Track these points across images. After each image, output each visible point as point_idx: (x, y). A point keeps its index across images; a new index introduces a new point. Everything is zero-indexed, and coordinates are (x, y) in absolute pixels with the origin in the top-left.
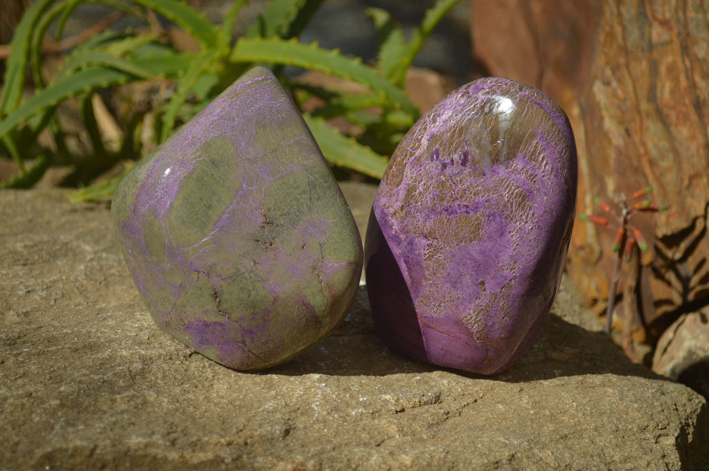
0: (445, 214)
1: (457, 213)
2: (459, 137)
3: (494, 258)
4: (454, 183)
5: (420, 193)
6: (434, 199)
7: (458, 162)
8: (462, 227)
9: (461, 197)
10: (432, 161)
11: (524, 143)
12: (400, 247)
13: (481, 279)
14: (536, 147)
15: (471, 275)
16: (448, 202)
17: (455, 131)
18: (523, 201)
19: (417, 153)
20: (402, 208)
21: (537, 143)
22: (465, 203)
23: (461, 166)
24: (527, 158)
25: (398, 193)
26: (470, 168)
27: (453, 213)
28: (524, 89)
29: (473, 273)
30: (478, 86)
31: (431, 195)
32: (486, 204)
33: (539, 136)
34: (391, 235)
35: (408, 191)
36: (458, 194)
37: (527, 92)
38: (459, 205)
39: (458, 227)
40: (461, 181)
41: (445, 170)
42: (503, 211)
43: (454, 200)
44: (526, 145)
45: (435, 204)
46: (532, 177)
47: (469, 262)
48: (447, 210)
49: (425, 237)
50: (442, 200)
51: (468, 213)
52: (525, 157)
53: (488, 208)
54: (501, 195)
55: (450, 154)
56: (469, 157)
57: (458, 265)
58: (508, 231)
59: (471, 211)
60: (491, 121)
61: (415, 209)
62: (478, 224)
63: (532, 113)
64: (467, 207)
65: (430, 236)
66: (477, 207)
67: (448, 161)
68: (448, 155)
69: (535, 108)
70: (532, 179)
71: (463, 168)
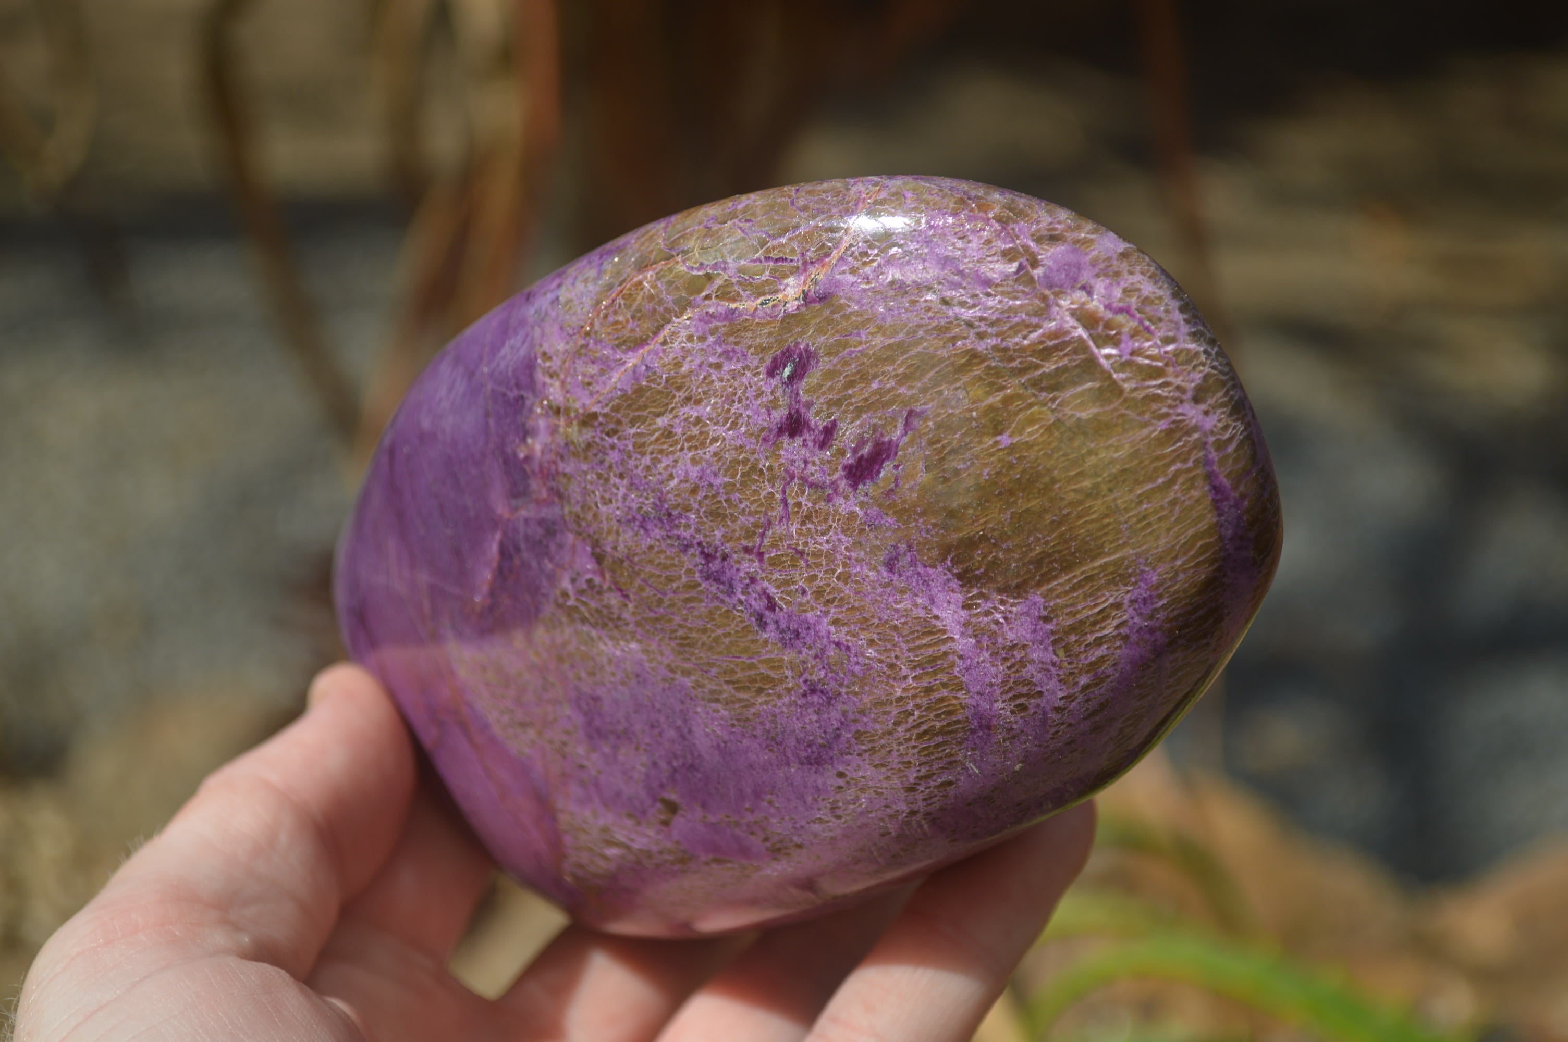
0: (692, 560)
1: (731, 592)
2: (904, 379)
3: (748, 791)
4: (785, 502)
5: (668, 433)
6: (694, 491)
7: (841, 452)
8: (716, 640)
9: (774, 563)
10: (771, 373)
11: (1078, 573)
12: (514, 502)
13: (673, 797)
14: (1104, 615)
15: (655, 764)
16: (727, 538)
17: (901, 347)
18: (942, 732)
19: (746, 305)
20: (588, 420)
21: (1117, 606)
22: (772, 590)
23: (840, 473)
24: (1049, 627)
25: (607, 366)
26: (862, 505)
27: (717, 580)
28: (1211, 401)
29: (663, 764)
30: (1079, 267)
31: (694, 472)
32: (832, 652)
33: (1142, 592)
34: (509, 450)
35: (640, 391)
36: (774, 545)
37: (1210, 423)
38: (753, 580)
39: (705, 631)
40: (808, 517)
41: (785, 439)
42: (862, 712)
43: (747, 550)
44: (1079, 585)
45: (688, 509)
46: (1025, 690)
47: (672, 733)
48: (708, 557)
49: (599, 558)
50: (716, 515)
51: (762, 624)
52: (1046, 619)
53: (828, 667)
54: (892, 666)
55: (838, 403)
56: (887, 470)
57: (636, 712)
58: (841, 768)
59: (772, 627)
60: (1031, 421)
61: (623, 462)
62: (767, 679)
63: (1173, 503)
64: (772, 606)
65: (613, 571)
66: (797, 634)
67: (817, 421)
68: (830, 403)
69: (1195, 494)
70: (1020, 696)
71: (843, 484)
